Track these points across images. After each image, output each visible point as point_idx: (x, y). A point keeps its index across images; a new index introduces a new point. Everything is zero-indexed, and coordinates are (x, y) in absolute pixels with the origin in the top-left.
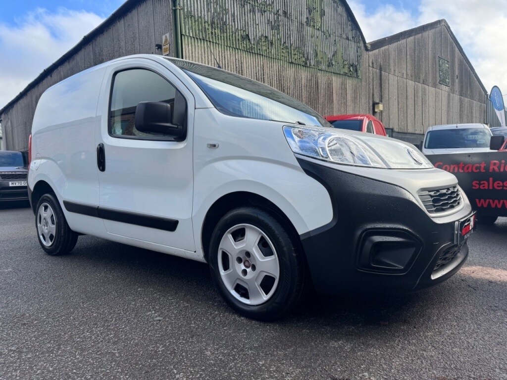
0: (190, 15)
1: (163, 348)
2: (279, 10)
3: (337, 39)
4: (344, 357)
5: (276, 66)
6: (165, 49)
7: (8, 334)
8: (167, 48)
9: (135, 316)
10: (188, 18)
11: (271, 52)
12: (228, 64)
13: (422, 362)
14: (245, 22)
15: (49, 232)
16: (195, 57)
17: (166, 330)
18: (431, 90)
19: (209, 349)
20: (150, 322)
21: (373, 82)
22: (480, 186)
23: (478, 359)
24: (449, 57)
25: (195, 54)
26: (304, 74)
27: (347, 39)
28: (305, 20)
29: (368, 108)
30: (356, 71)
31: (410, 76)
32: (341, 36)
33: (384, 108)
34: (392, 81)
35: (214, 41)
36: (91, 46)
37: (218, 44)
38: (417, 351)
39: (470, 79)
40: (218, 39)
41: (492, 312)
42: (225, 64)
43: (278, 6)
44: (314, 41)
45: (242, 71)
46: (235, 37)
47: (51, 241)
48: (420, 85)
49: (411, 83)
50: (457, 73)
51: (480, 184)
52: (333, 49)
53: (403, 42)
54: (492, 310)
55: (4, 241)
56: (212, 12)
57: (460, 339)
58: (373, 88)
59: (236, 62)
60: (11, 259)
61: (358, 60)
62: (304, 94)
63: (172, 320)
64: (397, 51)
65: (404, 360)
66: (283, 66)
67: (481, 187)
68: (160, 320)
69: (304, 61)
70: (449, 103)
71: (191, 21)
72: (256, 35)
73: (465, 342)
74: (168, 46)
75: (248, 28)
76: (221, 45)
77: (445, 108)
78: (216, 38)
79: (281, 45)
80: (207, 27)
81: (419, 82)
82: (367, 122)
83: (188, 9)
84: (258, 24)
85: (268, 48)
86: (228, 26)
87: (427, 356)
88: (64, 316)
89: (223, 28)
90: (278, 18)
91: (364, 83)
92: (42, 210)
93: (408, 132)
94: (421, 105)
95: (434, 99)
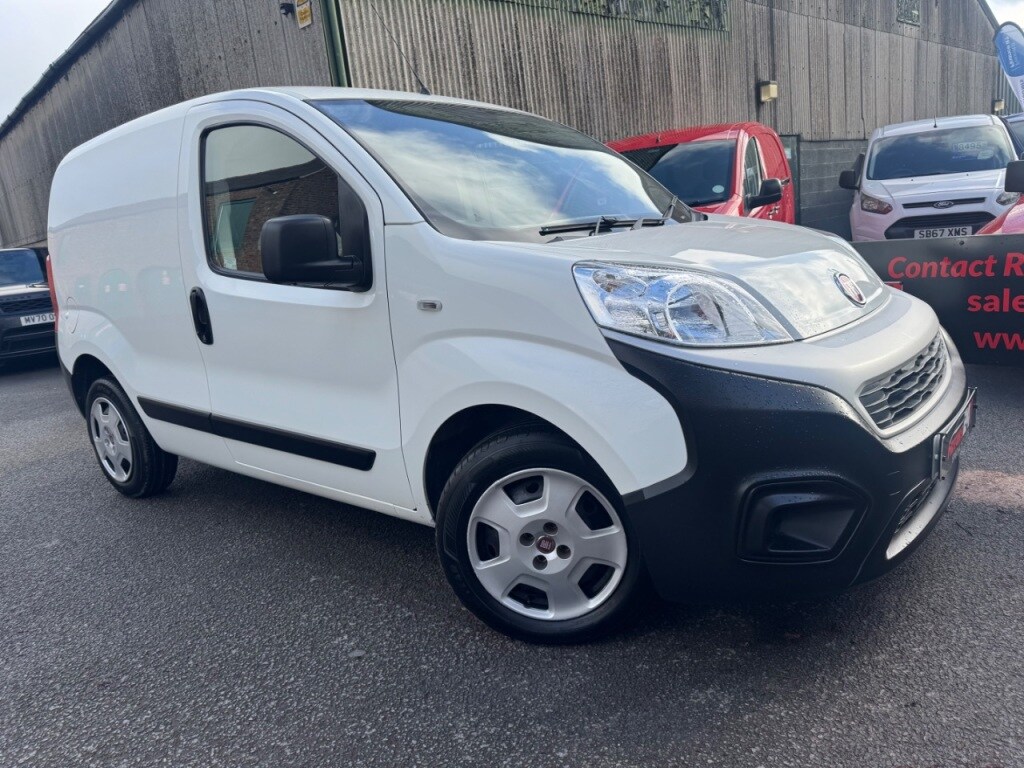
1: (374, 730)
4: (718, 728)
5: (543, 24)
6: (301, 13)
7: (76, 713)
8: (305, 12)
9: (312, 650)
12: (440, 31)
13: (867, 730)
15: (119, 454)
16: (369, 25)
17: (374, 683)
18: (879, 39)
19: (462, 724)
20: (342, 664)
21: (755, 34)
22: (982, 308)
23: (976, 715)
25: (367, 18)
26: (606, 36)
29: (745, 95)
30: (718, 15)
31: (834, 12)
33: (778, 93)
34: (797, 27)
36: (141, 9)
38: (857, 704)
41: (1003, 592)
42: (434, 33)
45: (471, 44)
47: (127, 473)
48: (856, 30)
49: (837, 28)
51: (983, 302)
54: (1004, 585)
55: (32, 464)
57: (941, 666)
58: (756, 49)
59: (457, 25)
60: (54, 513)
63: (384, 656)
65: (834, 729)
66: (559, 23)
67: (986, 308)
68: (359, 658)
69: (604, 6)
70: (918, 63)
73: (951, 674)
74: (306, 6)
77: (909, 75)
81: (854, 25)
82: (746, 140)
87: (876, 714)
88: (175, 658)
91: (735, 41)
92: (97, 410)
93: (833, 138)
94: (859, 74)
95: (886, 59)
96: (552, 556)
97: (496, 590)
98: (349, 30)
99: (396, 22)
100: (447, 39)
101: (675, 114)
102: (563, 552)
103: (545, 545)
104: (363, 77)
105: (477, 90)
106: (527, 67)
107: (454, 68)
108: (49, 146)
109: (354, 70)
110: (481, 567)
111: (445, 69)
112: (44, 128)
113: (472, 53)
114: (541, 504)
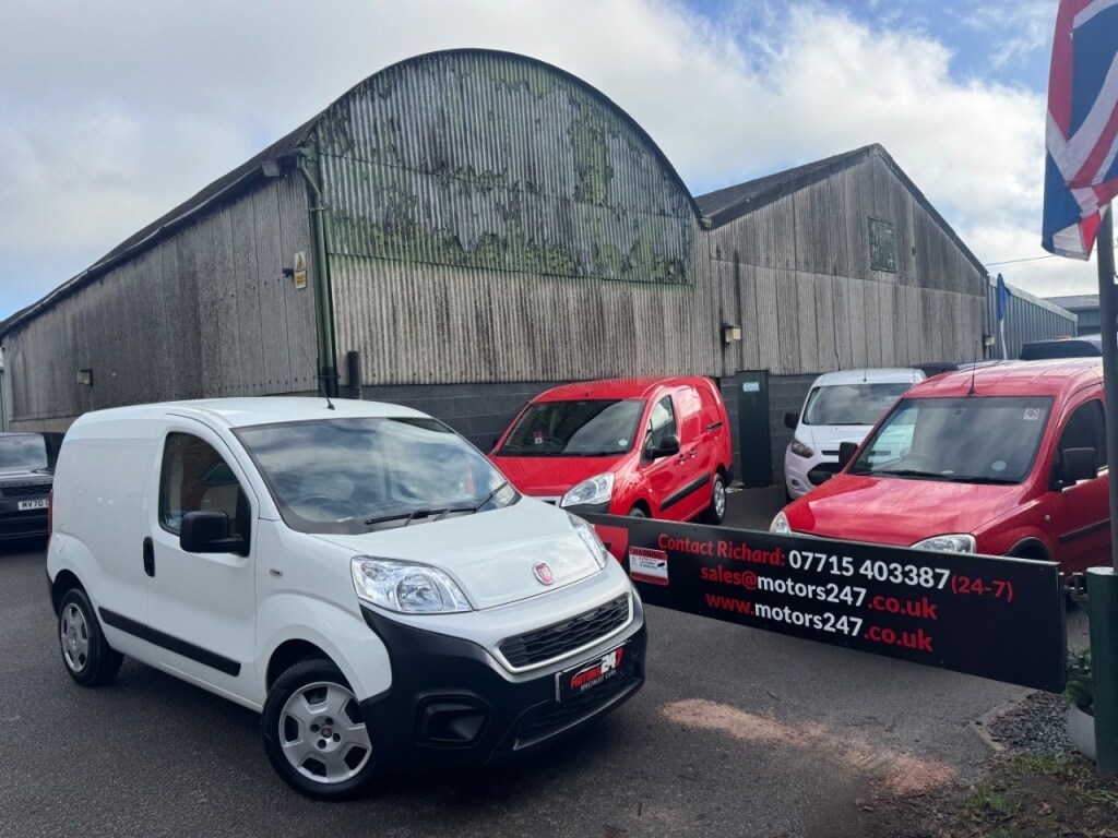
0: (343, 218)
2: (518, 181)
3: (641, 217)
5: (513, 285)
6: (299, 278)
8: (302, 277)
9: (175, 797)
10: (339, 223)
11: (504, 261)
14: (451, 214)
15: (78, 649)
16: (355, 290)
17: (206, 817)
18: (852, 285)
20: (191, 806)
21: (720, 285)
24: (892, 215)
25: (355, 284)
26: (572, 293)
27: (662, 213)
28: (572, 191)
29: (710, 337)
30: (682, 272)
31: (803, 263)
32: (648, 211)
33: (743, 336)
34: (764, 279)
35: (391, 257)
36: (174, 244)
37: (400, 261)
39: (944, 251)
40: (399, 252)
42: (413, 293)
43: (516, 175)
44: (591, 227)
45: (447, 302)
46: (432, 243)
47: (82, 663)
48: (828, 278)
49: (806, 278)
50: (912, 243)
51: (709, 572)
52: (632, 236)
53: (785, 200)
56: (386, 204)
58: (721, 297)
59: (435, 287)
60: (20, 695)
61: (685, 249)
62: (575, 327)
63: (219, 803)
64: (772, 221)
66: (529, 285)
68: (203, 803)
69: (571, 269)
70: (896, 304)
71: (346, 227)
72: (474, 235)
74: (303, 273)
75: (457, 225)
76: (405, 262)
77: (887, 317)
78: (393, 252)
79: (523, 245)
80: (376, 234)
81: (825, 273)
83: (338, 207)
84: (477, 215)
85: (499, 254)
86: (417, 227)
89: (408, 231)
90: (517, 197)
91: (699, 292)
92: (68, 613)
93: (804, 371)
94: (831, 315)
95: (861, 302)
96: (328, 740)
97: (294, 762)
98: (337, 293)
99: (380, 287)
100: (425, 298)
101: (638, 354)
102: (337, 738)
103: (326, 733)
104: (346, 330)
105: (449, 338)
106: (497, 319)
107: (429, 320)
108: (75, 336)
109: (339, 324)
110: (286, 745)
111: (421, 322)
112: (74, 320)
113: (447, 309)
114: (322, 707)
